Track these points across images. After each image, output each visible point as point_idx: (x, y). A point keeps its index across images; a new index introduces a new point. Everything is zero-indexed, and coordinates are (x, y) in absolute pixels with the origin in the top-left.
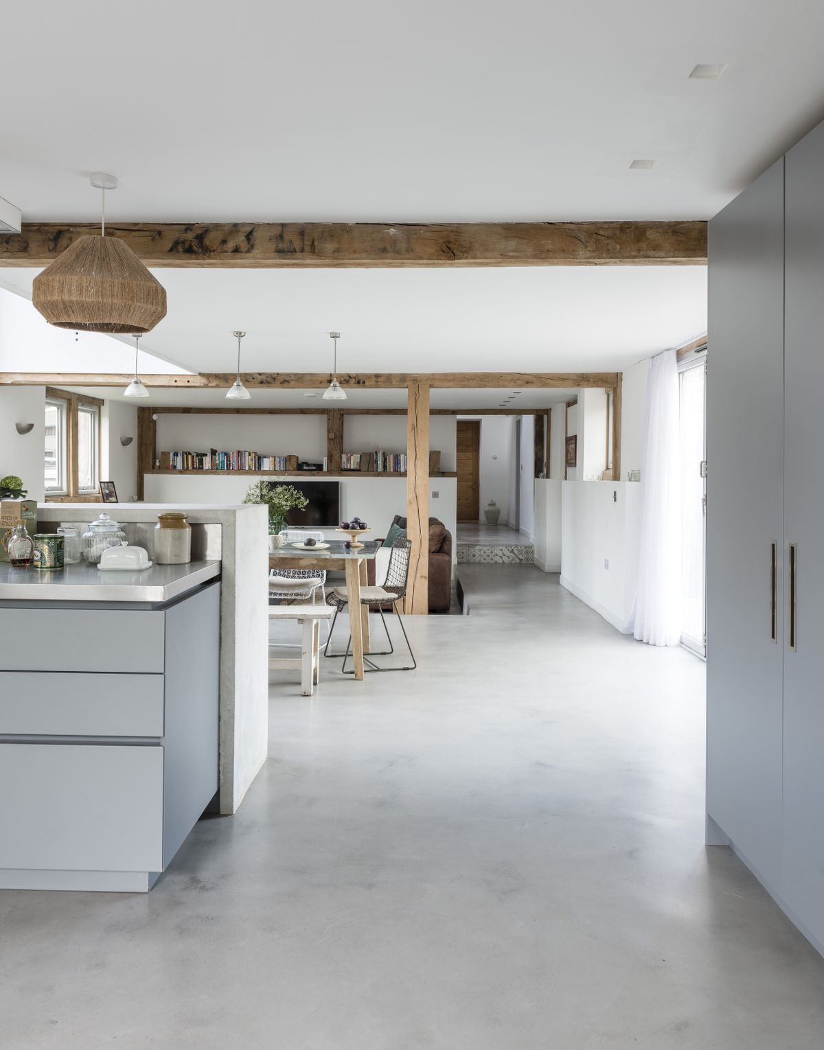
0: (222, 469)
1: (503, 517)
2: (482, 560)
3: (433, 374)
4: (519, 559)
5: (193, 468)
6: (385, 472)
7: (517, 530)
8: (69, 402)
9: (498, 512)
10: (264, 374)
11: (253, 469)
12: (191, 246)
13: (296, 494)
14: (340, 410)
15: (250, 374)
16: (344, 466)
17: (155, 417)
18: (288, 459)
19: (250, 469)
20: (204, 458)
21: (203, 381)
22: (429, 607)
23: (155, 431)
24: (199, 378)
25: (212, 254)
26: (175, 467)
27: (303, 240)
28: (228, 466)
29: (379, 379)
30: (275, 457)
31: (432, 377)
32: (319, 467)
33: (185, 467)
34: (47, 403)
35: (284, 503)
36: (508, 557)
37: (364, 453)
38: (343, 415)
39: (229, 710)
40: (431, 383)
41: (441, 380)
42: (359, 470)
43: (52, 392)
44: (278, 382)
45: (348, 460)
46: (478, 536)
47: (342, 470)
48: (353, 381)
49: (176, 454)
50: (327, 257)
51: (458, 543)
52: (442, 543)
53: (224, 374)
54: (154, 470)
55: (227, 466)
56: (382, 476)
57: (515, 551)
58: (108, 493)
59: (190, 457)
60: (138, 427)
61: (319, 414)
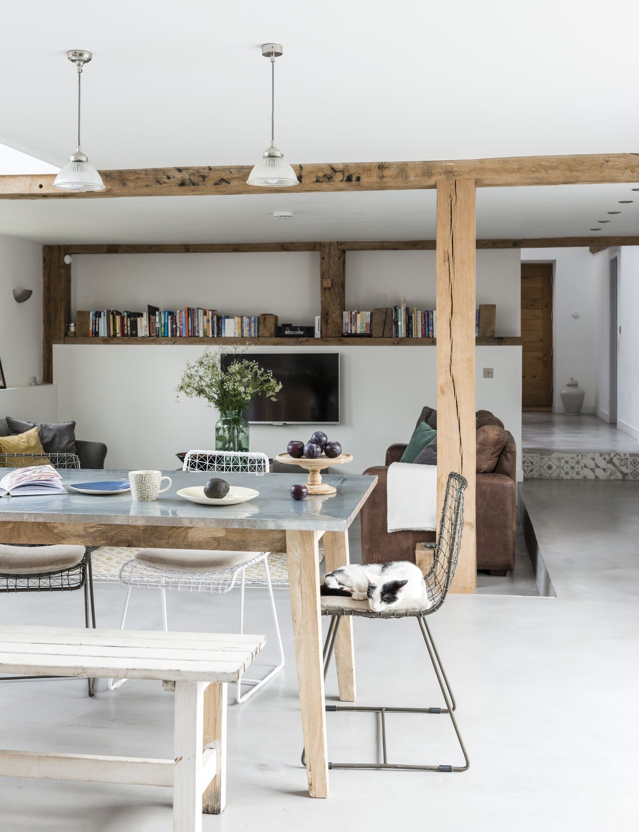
0: (165, 336)
1: (588, 403)
2: (563, 475)
3: (481, 161)
4: (622, 472)
5: (123, 334)
6: (409, 339)
7: (613, 424)
9: (581, 396)
10: (186, 169)
11: (211, 336)
13: (262, 375)
14: (339, 243)
15: (163, 171)
16: (347, 329)
17: (67, 259)
18: (262, 319)
19: (205, 335)
20: (139, 319)
22: (478, 565)
23: (68, 281)
26: (96, 334)
28: (174, 331)
29: (386, 173)
30: (242, 317)
31: (478, 165)
32: (308, 332)
33: (112, 333)
35: (242, 389)
36: (604, 470)
37: (377, 310)
38: (344, 252)
40: (478, 177)
41: (495, 171)
42: (369, 336)
44: (210, 183)
45: (353, 320)
46: (550, 434)
47: (343, 336)
48: (339, 176)
49: (98, 315)
51: (525, 446)
52: (499, 456)
53: (121, 172)
54: (67, 338)
55: (172, 330)
56: (405, 344)
57: (615, 461)
59: (118, 318)
60: (44, 275)
61: (308, 250)
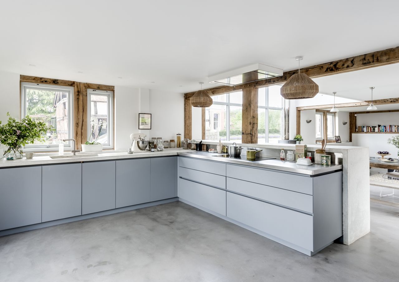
0: (383, 132)
5: (371, 131)
8: (324, 113)
10: (392, 99)
11: (397, 131)
12: (332, 68)
15: (386, 99)
17: (356, 115)
19: (395, 131)
20: (375, 128)
21: (367, 103)
23: (356, 120)
24: (365, 102)
25: (339, 69)
26: (364, 131)
27: (373, 58)
33: (368, 131)
34: (316, 114)
39: (346, 212)
43: (318, 111)
49: (364, 127)
50: (384, 62)
53: (375, 101)
54: (355, 132)
55: (385, 131)
58: (338, 140)
59: (369, 128)
60: (349, 119)
